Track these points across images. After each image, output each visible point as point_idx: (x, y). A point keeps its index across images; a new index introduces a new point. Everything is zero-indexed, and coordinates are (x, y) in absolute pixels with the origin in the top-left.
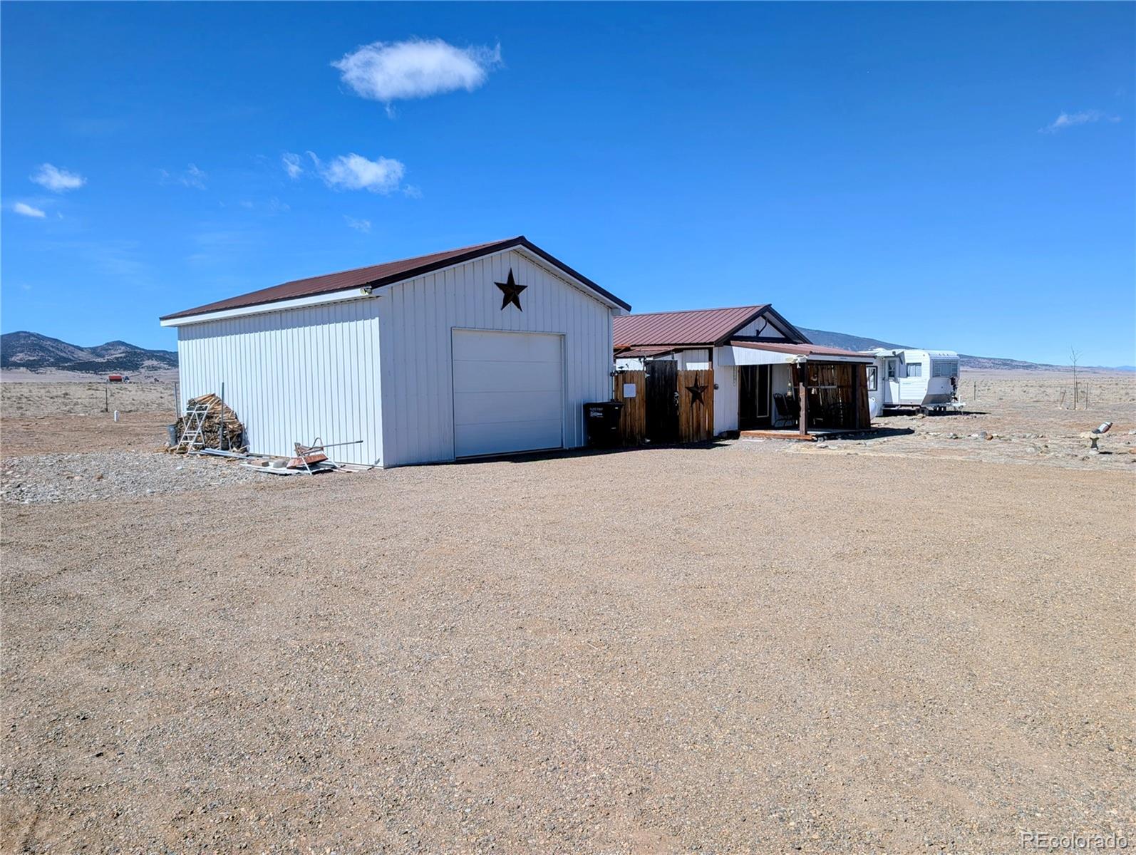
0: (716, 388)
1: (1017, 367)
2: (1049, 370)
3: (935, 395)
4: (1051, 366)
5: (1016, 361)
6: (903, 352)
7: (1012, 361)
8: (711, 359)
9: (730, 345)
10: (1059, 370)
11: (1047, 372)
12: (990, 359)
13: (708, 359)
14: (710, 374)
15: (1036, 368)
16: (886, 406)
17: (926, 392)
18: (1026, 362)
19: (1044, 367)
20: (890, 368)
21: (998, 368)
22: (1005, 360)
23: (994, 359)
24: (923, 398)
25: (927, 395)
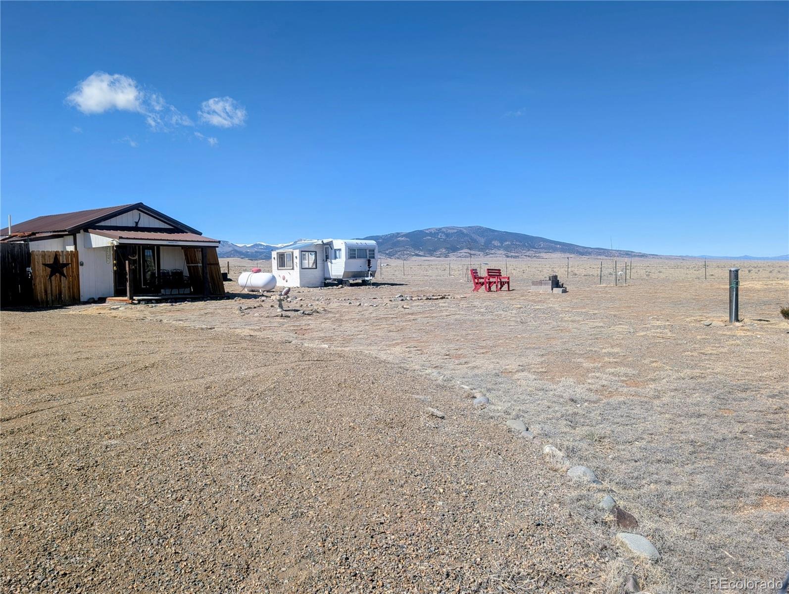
0: (82, 265)
1: (635, 256)
2: (655, 258)
3: (354, 272)
4: (657, 255)
5: (634, 252)
6: (332, 241)
7: (632, 252)
8: (75, 244)
9: (88, 232)
10: (661, 258)
11: (654, 259)
12: (618, 251)
13: (73, 243)
14: (75, 255)
15: (646, 257)
16: (326, 279)
17: (343, 269)
18: (640, 253)
19: (652, 256)
20: (326, 253)
21: (623, 257)
22: (627, 251)
23: (621, 251)
24: (342, 274)
25: (345, 272)
